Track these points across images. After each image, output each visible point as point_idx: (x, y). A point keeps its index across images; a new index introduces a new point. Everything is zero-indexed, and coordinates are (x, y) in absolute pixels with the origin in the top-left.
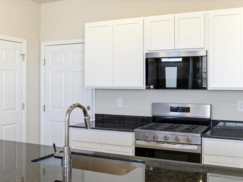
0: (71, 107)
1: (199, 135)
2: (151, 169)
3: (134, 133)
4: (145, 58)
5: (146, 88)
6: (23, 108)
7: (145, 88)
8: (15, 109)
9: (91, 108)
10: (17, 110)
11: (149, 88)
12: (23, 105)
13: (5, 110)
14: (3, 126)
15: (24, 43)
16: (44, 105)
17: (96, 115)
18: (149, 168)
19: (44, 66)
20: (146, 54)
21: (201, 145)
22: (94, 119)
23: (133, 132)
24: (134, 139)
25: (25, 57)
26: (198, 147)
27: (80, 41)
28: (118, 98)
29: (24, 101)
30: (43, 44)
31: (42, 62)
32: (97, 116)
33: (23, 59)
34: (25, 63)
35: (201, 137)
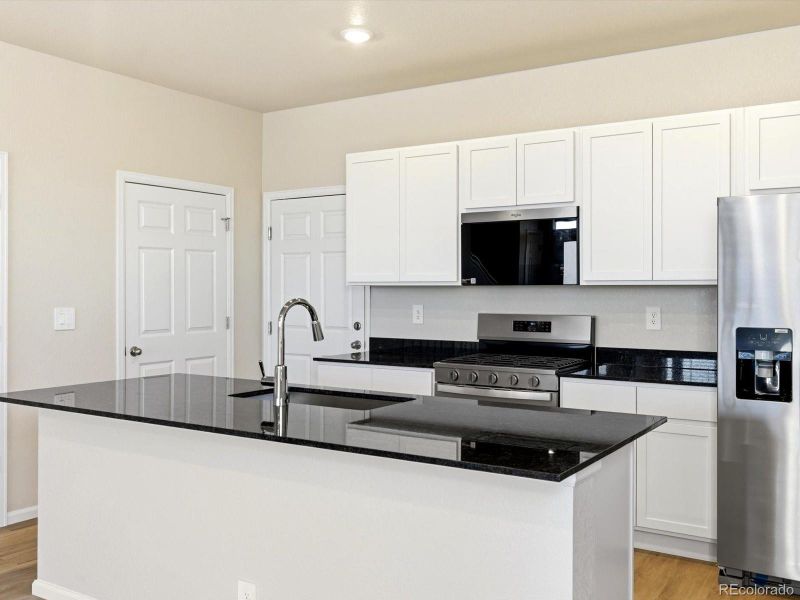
0: (288, 304)
1: (553, 372)
2: (473, 445)
3: (433, 370)
4: (460, 224)
5: (463, 284)
6: (228, 326)
7: (460, 284)
8: (211, 328)
9: (362, 326)
10: (215, 330)
11: (468, 284)
12: (228, 319)
13: (192, 329)
14: (187, 360)
15: (228, 196)
16: (269, 321)
17: (371, 339)
18: (469, 443)
19: (268, 242)
20: (463, 215)
21: (559, 391)
22: (368, 349)
23: (432, 367)
24: (434, 382)
25: (232, 223)
26: (551, 395)
27: (337, 189)
28: (414, 306)
29: (230, 313)
30: (267, 197)
31: (266, 233)
32: (373, 341)
33: (227, 228)
34: (230, 235)
35: (559, 375)
